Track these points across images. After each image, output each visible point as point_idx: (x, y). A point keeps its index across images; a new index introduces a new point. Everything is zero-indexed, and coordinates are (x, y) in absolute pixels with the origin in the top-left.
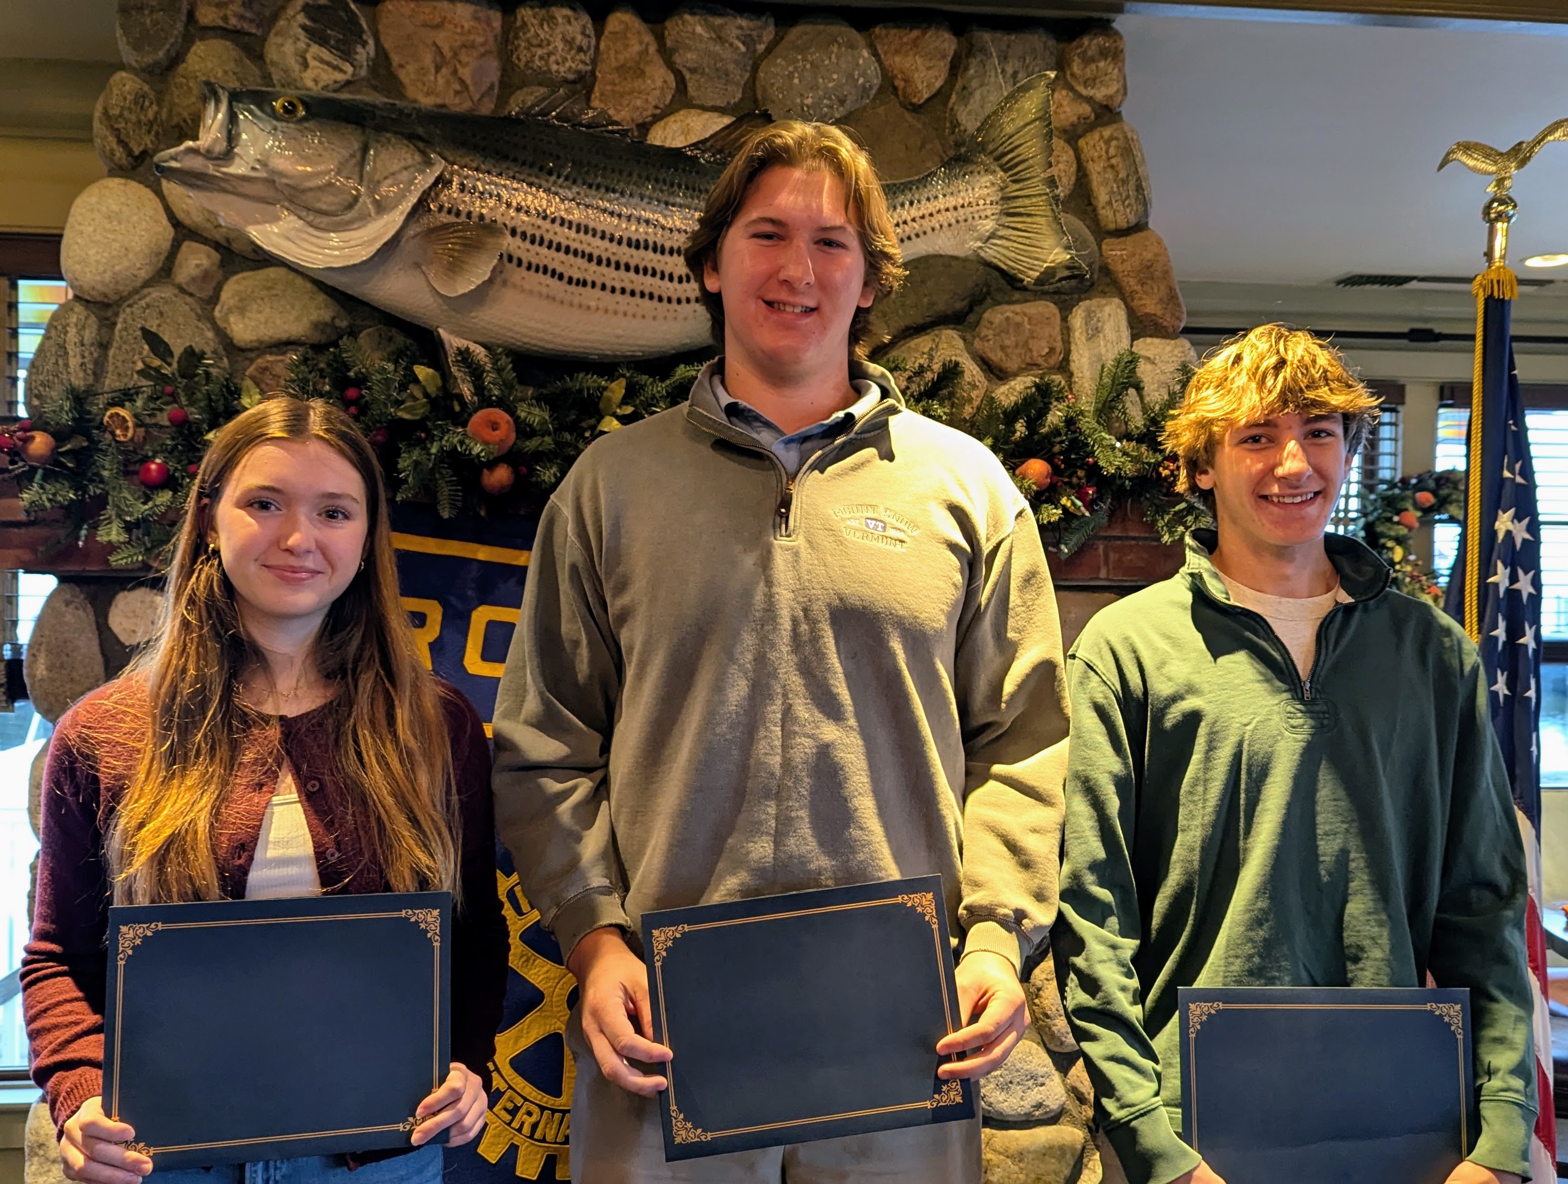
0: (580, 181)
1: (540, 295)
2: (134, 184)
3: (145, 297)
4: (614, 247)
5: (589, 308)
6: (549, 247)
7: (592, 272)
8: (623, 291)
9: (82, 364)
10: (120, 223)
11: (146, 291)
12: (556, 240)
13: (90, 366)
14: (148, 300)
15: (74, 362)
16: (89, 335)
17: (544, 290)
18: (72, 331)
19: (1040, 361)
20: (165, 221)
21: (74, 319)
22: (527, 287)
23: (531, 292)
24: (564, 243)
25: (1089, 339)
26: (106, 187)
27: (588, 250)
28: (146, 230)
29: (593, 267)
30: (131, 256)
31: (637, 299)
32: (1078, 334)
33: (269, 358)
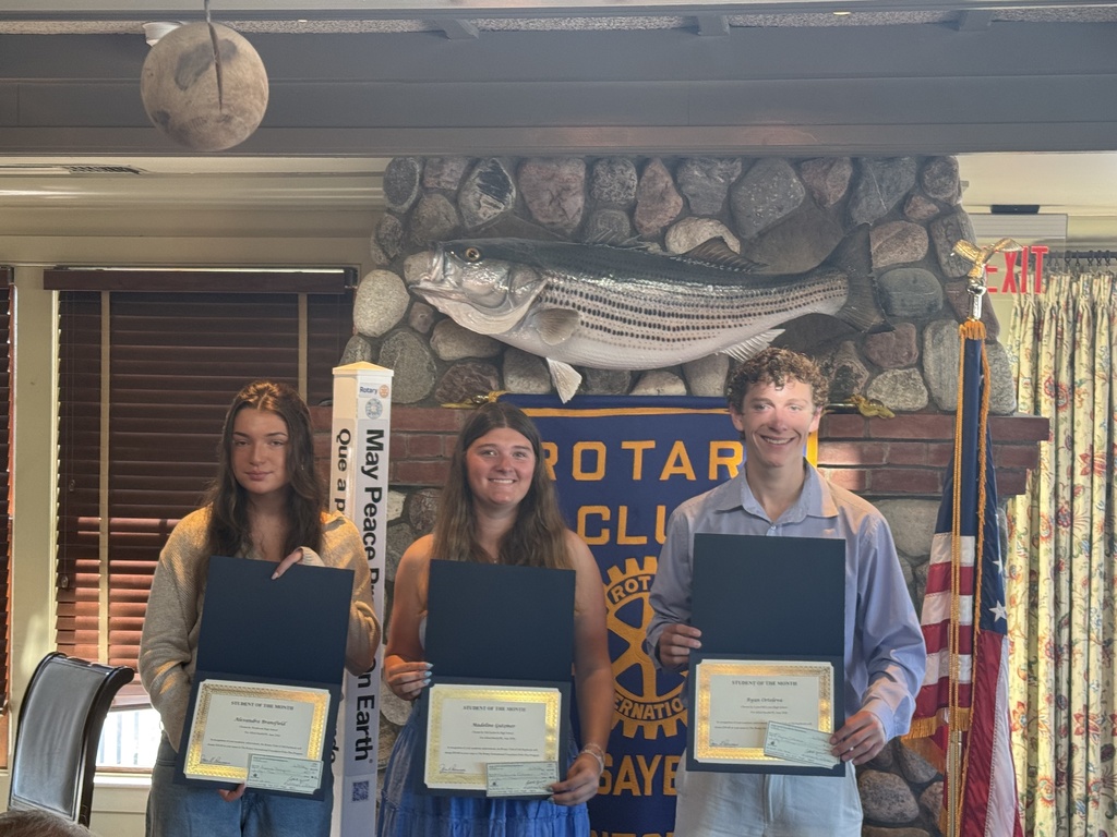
1: (599, 340)
2: (390, 273)
3: (395, 334)
4: (637, 314)
5: (625, 346)
6: (603, 316)
7: (626, 328)
8: (643, 336)
10: (383, 295)
11: (396, 330)
12: (606, 312)
14: (397, 336)
16: (367, 355)
17: (601, 338)
18: (359, 353)
19: (903, 360)
20: (406, 293)
22: (592, 337)
23: (594, 340)
24: (611, 313)
25: (934, 346)
26: (376, 276)
27: (624, 316)
28: (396, 299)
29: (626, 325)
30: (389, 312)
31: (650, 340)
32: (928, 344)
33: (458, 366)
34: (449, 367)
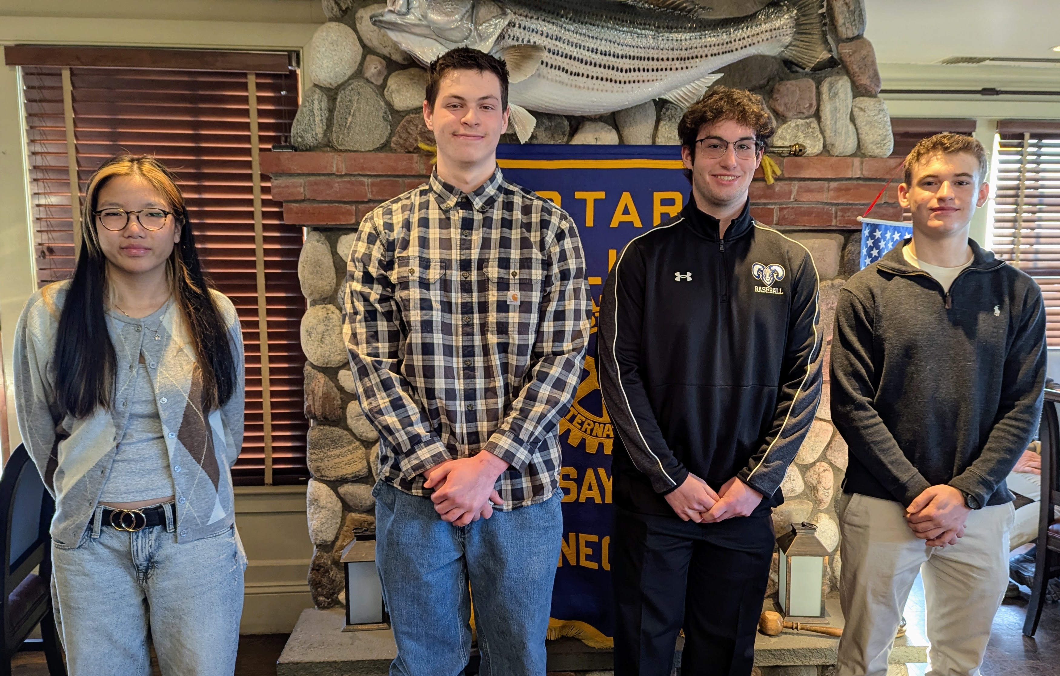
0: (577, 21)
1: (556, 81)
2: (342, 25)
3: (350, 84)
4: (594, 55)
5: (580, 87)
6: (562, 56)
7: (582, 69)
8: (597, 78)
9: (321, 120)
10: (337, 46)
11: (350, 81)
12: (565, 52)
13: (325, 121)
14: (352, 86)
15: (317, 119)
16: (324, 105)
17: (558, 79)
18: (316, 103)
19: (804, 111)
20: (358, 44)
21: (316, 97)
22: (550, 77)
23: (552, 80)
24: (569, 54)
25: (830, 98)
26: (329, 27)
27: (580, 58)
28: (350, 49)
29: (583, 66)
30: (343, 63)
31: (604, 82)
32: (825, 96)
33: (412, 115)
34: (403, 117)
